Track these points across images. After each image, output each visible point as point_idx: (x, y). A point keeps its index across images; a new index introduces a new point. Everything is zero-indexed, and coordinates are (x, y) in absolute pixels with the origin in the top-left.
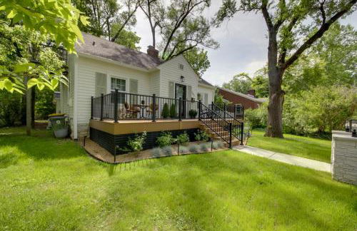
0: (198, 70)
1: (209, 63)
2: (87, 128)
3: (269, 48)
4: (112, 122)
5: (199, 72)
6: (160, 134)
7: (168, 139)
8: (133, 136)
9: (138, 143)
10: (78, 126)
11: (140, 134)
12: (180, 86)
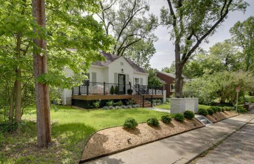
0: (146, 55)
1: (155, 50)
2: (70, 99)
3: (175, 51)
4: (86, 95)
5: (147, 57)
6: (107, 101)
7: (111, 103)
8: (95, 101)
9: (97, 104)
10: (67, 98)
11: (98, 100)
12: (121, 75)
